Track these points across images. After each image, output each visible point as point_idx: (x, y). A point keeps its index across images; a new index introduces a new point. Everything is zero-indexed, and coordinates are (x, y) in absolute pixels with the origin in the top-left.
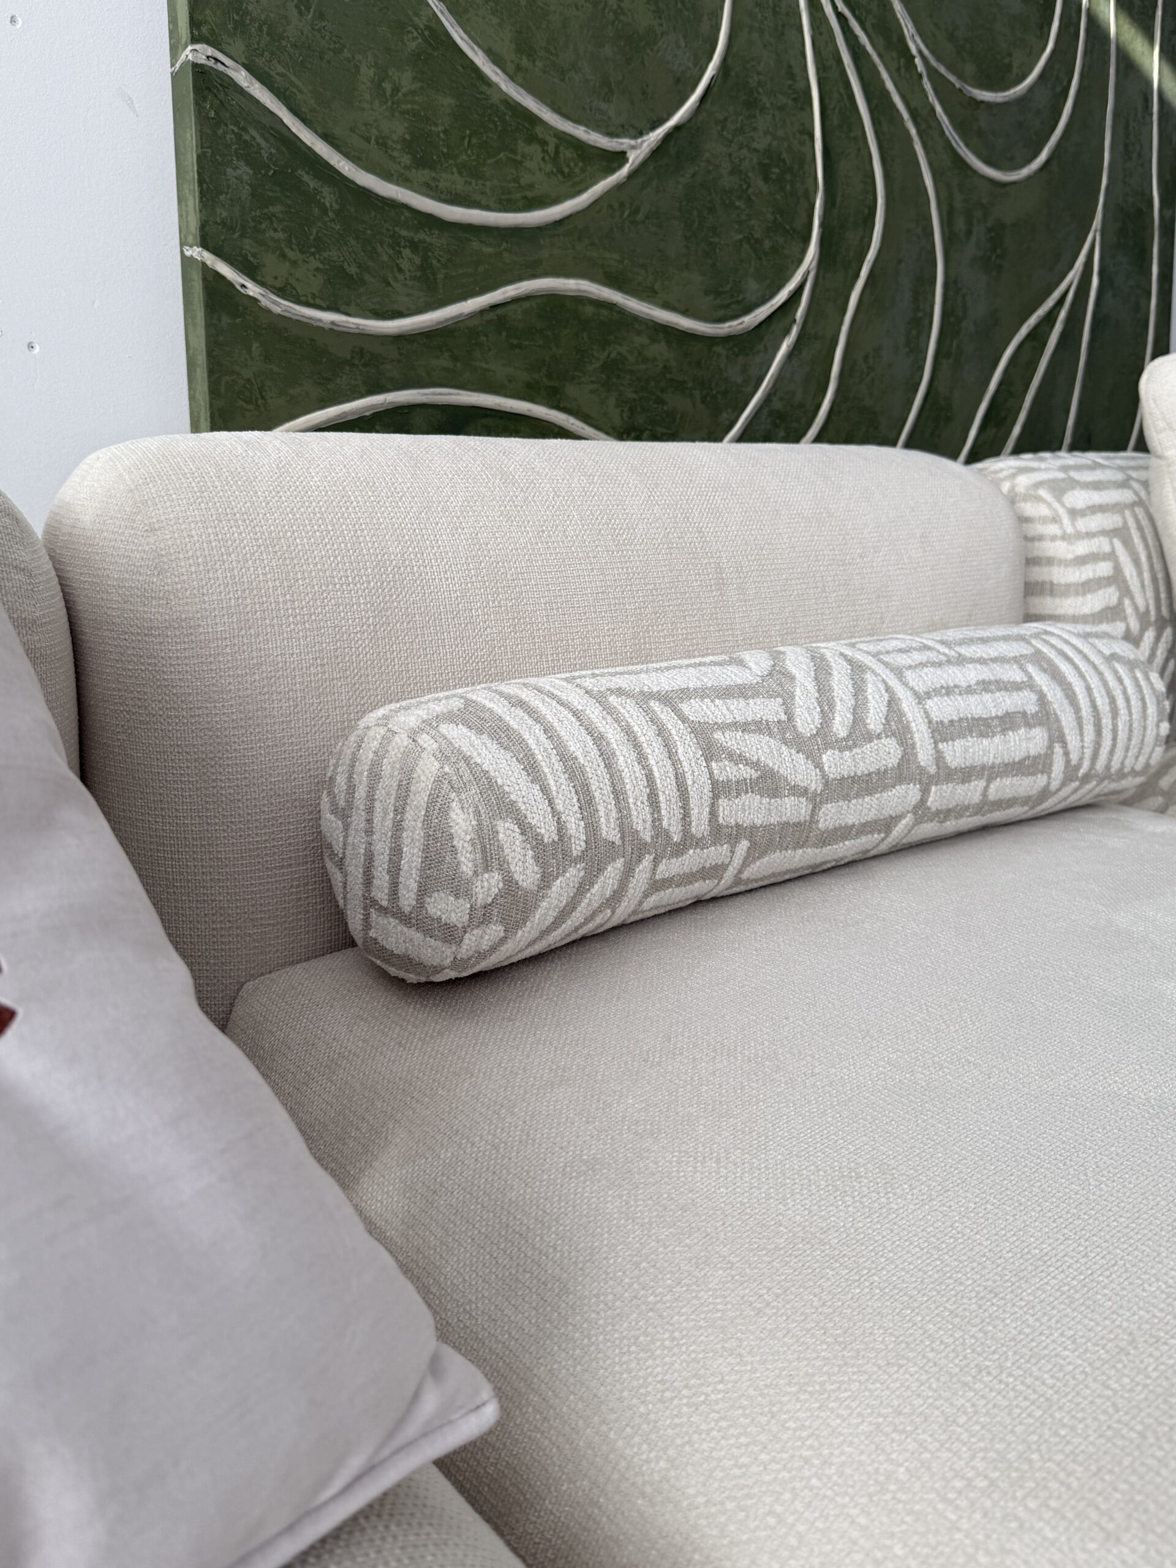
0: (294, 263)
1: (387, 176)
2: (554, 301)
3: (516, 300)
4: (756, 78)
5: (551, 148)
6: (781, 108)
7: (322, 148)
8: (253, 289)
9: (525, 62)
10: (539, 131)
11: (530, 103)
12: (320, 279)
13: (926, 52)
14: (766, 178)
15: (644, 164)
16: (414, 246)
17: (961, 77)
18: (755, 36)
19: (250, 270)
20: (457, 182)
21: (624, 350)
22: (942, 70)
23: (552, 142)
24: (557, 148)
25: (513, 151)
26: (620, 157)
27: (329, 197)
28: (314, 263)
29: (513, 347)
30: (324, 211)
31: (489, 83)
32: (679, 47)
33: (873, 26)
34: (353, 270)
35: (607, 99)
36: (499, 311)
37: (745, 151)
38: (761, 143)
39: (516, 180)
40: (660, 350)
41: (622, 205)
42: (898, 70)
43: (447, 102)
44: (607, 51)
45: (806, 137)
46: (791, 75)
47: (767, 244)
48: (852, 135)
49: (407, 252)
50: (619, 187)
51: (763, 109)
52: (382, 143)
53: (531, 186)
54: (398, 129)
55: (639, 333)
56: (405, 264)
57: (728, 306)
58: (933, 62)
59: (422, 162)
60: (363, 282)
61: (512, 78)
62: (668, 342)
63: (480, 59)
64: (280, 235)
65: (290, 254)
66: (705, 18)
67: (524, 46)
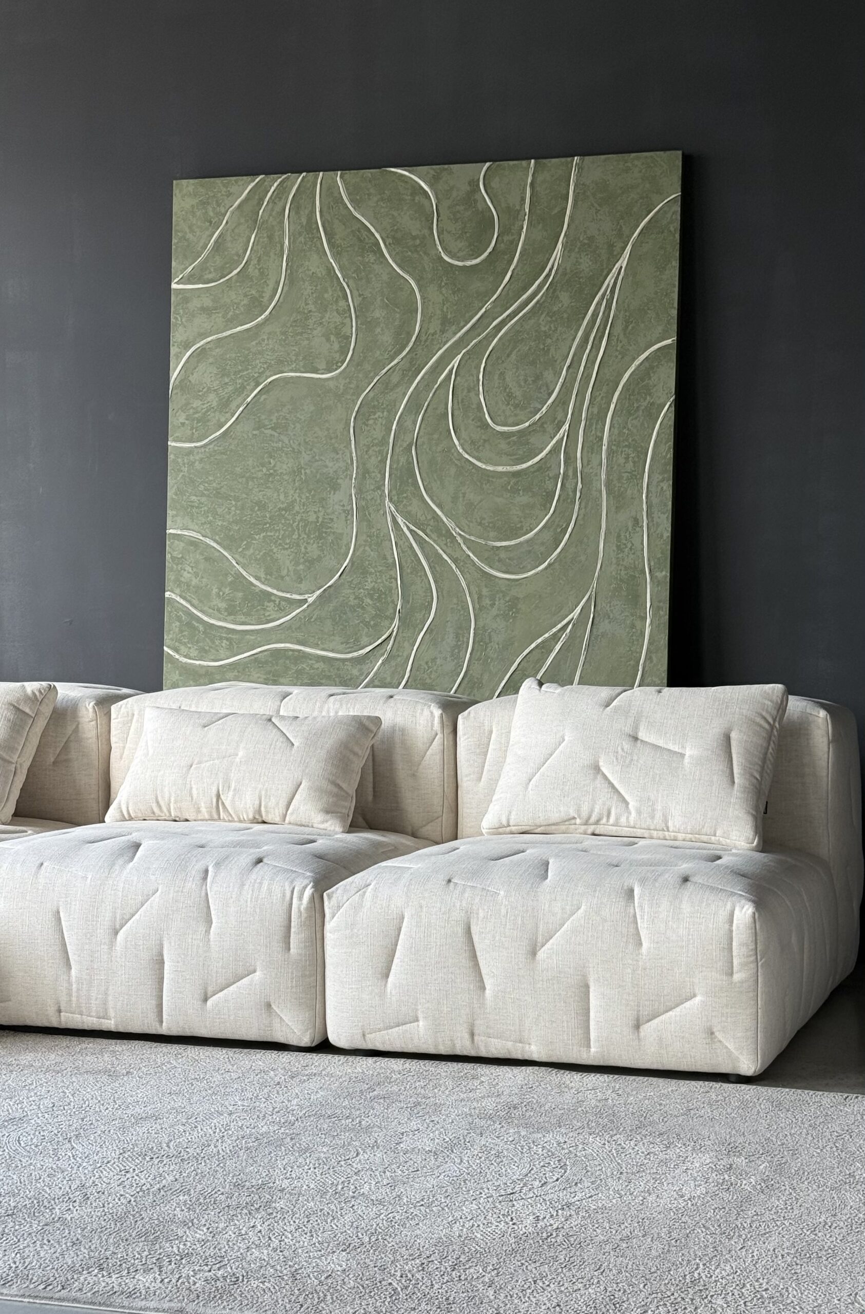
0: (190, 648)
1: (219, 620)
2: (276, 653)
3: (261, 652)
4: (367, 563)
5: (277, 602)
6: (380, 572)
7: (199, 614)
8: (177, 657)
9: (269, 577)
10: (273, 598)
11: (269, 589)
12: (197, 652)
13: (462, 533)
14: (372, 599)
15: (314, 602)
16: (227, 639)
17: (486, 539)
18: (367, 548)
19: (177, 650)
20: (243, 618)
21: (304, 666)
22: (473, 538)
23: (278, 601)
24: (279, 603)
25: (263, 606)
26: (306, 601)
27: (201, 628)
28: (195, 647)
29: (260, 667)
30: (199, 632)
31: (255, 586)
32: (331, 559)
33: (431, 530)
34: (207, 648)
35: (300, 582)
36: (256, 656)
37: (362, 590)
38: (369, 586)
39: (264, 615)
40: (321, 665)
41: (305, 617)
42: (446, 544)
43: (240, 595)
44: (301, 567)
45: (393, 580)
46: (385, 558)
47: (372, 623)
48: (419, 574)
49: (225, 641)
50: (304, 611)
51: (371, 573)
52: (219, 610)
53: (269, 616)
54: (223, 605)
55: (311, 659)
56: (223, 645)
57: (352, 647)
58: (467, 536)
59: (230, 614)
60: (210, 651)
61: (263, 583)
62: (324, 663)
63: (252, 579)
64: (186, 640)
65: (189, 645)
66: (344, 547)
67: (268, 572)
